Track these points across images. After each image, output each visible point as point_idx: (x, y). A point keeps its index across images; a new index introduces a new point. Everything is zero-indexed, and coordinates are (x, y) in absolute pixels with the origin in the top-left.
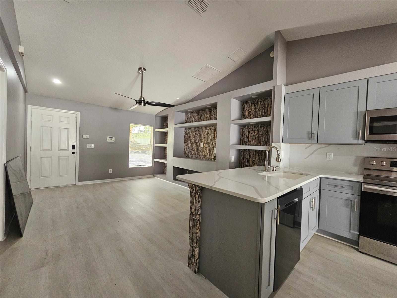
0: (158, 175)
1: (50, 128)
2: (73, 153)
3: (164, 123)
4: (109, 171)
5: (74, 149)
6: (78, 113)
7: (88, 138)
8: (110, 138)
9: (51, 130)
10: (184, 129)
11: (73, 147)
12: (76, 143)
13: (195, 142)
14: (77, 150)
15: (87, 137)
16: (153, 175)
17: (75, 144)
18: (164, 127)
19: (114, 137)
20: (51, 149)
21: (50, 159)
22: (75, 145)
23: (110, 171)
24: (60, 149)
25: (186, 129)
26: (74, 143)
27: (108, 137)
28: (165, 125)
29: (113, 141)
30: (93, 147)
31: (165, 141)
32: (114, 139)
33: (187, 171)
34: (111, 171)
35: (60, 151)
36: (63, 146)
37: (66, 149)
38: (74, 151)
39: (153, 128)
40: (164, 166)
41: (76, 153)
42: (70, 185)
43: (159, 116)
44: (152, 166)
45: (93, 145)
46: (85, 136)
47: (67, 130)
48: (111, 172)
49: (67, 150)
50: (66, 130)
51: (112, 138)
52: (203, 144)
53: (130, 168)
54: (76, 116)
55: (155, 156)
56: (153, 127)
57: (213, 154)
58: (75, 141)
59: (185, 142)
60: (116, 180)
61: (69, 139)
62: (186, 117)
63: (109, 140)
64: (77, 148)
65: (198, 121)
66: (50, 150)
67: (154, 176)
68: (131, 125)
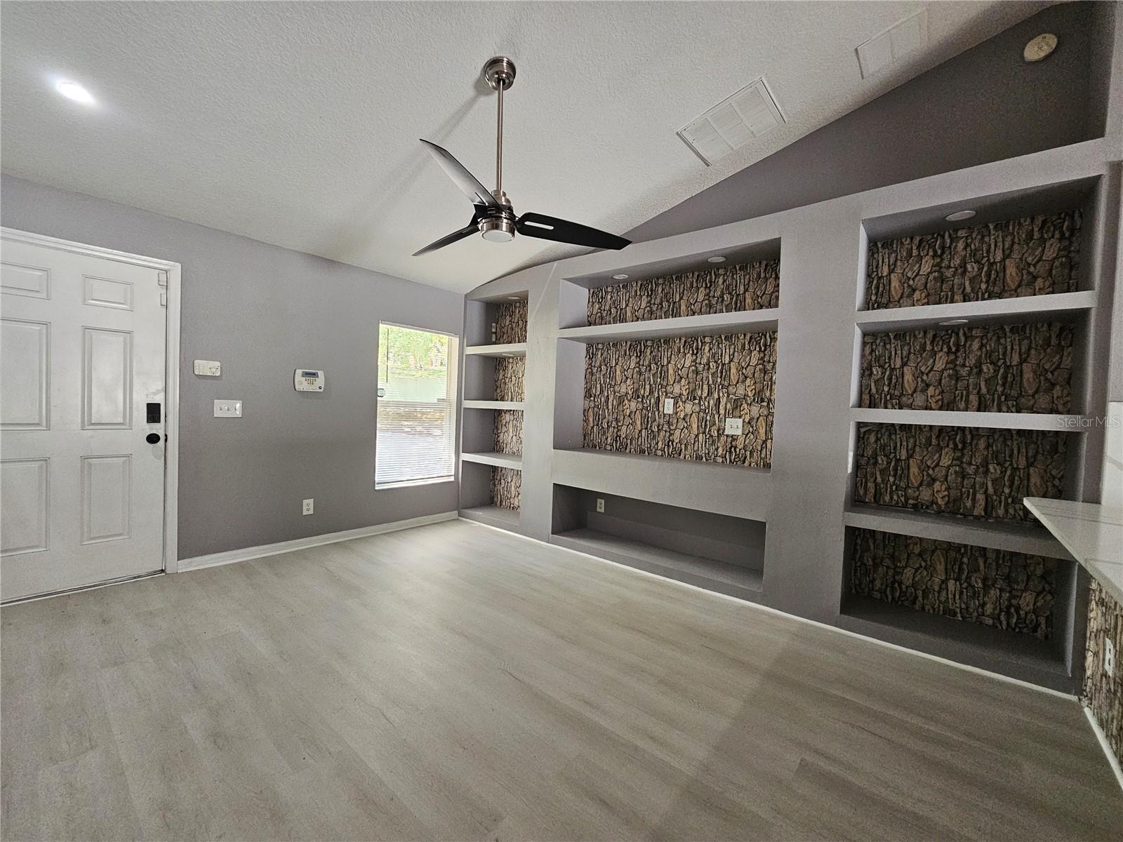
0: (479, 513)
1: (37, 328)
2: (153, 439)
3: (494, 324)
4: (305, 508)
5: (159, 421)
6: (176, 269)
7: (218, 374)
8: (306, 374)
9: (44, 331)
10: (584, 346)
11: (153, 412)
12: (163, 394)
13: (636, 394)
14: (170, 426)
15: (214, 370)
16: (456, 512)
17: (158, 399)
18: (494, 340)
19: (321, 373)
20: (44, 423)
21: (41, 467)
22: (159, 405)
23: (308, 506)
24: (88, 422)
25: (592, 346)
26: (155, 394)
27: (299, 372)
28: (495, 333)
29: (320, 388)
30: (238, 413)
31: (498, 391)
32: (320, 381)
33: (599, 500)
34: (312, 506)
35: (89, 433)
36: (104, 409)
37: (121, 420)
38: (157, 429)
39: (456, 341)
40: (494, 479)
41: (166, 440)
42: (139, 577)
43: (480, 301)
44: (452, 479)
45: (238, 405)
46: (207, 367)
47: (122, 339)
48: (311, 512)
49: (126, 424)
50: (120, 338)
51: (314, 375)
52: (675, 404)
53: (379, 490)
54: (163, 278)
55: (465, 443)
56: (458, 339)
57: (723, 439)
58: (161, 385)
59: (588, 394)
60: (328, 539)
61: (135, 376)
62: (591, 303)
63: (302, 384)
64: (170, 417)
65: (652, 315)
66: (40, 428)
67: (459, 516)
68: (383, 328)
